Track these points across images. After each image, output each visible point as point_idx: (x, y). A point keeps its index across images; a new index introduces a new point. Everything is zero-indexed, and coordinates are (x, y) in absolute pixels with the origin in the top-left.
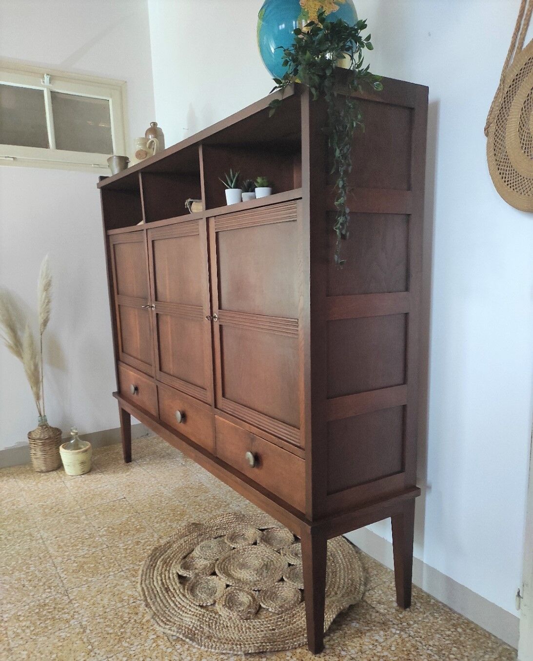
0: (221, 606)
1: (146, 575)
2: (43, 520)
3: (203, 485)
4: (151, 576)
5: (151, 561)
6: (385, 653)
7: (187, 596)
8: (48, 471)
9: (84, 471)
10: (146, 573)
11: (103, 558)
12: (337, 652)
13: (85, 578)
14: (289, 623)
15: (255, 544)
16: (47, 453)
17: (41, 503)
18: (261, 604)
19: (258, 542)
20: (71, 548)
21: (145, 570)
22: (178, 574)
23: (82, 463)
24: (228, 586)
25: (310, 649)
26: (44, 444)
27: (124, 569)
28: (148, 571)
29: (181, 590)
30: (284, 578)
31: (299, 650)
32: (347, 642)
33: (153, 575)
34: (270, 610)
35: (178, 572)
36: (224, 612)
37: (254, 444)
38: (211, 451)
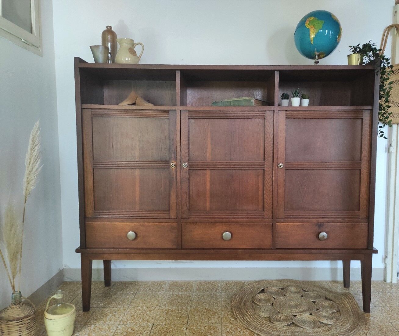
29: (301, 328)
37: (321, 228)
38: (268, 248)
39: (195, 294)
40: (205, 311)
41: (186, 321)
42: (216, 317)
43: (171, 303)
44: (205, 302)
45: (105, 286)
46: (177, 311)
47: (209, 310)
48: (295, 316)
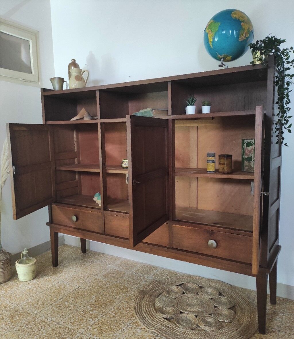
0: (204, 326)
1: (145, 323)
2: (40, 312)
3: (117, 270)
4: (149, 323)
5: (140, 315)
6: (288, 325)
7: (180, 327)
8: (5, 282)
9: (34, 277)
10: (145, 322)
11: (108, 322)
12: (271, 330)
13: (111, 335)
14: (240, 325)
15: (184, 293)
16: (6, 269)
17: (26, 302)
18: (219, 320)
19: (184, 292)
20: (81, 322)
21: (142, 321)
22: (163, 318)
23: (34, 271)
24: (196, 316)
25: (260, 333)
26: (4, 264)
27: (128, 324)
28: (144, 321)
29: (174, 325)
30: (215, 305)
31: (256, 335)
32: (270, 325)
33: (149, 322)
34: (226, 321)
35: (163, 317)
36: (207, 329)
37: (212, 236)
38: (166, 246)
39: (131, 273)
40: (122, 288)
41: (101, 291)
42: (124, 295)
43: (106, 276)
44: (130, 281)
45: (82, 253)
46: (104, 282)
47: (125, 288)
48: (181, 313)
